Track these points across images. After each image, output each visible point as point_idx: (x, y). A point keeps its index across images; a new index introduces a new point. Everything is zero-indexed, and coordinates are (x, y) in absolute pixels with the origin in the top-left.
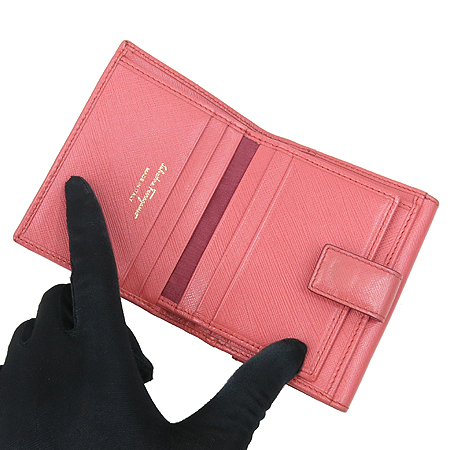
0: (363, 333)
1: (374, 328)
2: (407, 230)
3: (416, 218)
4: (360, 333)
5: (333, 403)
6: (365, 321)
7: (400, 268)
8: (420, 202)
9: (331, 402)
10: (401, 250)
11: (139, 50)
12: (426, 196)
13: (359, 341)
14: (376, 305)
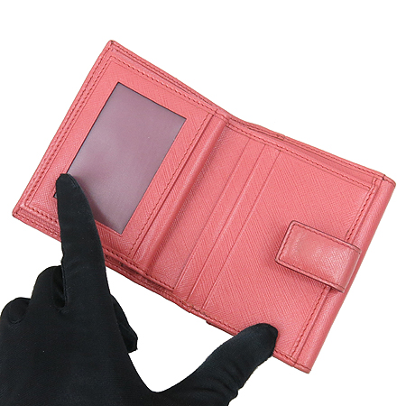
0: (324, 302)
1: (335, 297)
2: (366, 209)
3: (374, 197)
4: (321, 302)
5: (296, 365)
6: (326, 291)
7: (359, 243)
8: (378, 183)
9: (294, 364)
10: (360, 226)
11: (123, 49)
12: (384, 178)
13: (321, 309)
14: (337, 277)
